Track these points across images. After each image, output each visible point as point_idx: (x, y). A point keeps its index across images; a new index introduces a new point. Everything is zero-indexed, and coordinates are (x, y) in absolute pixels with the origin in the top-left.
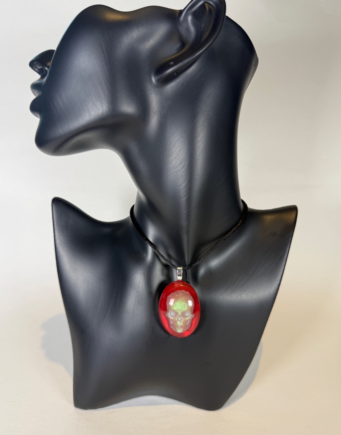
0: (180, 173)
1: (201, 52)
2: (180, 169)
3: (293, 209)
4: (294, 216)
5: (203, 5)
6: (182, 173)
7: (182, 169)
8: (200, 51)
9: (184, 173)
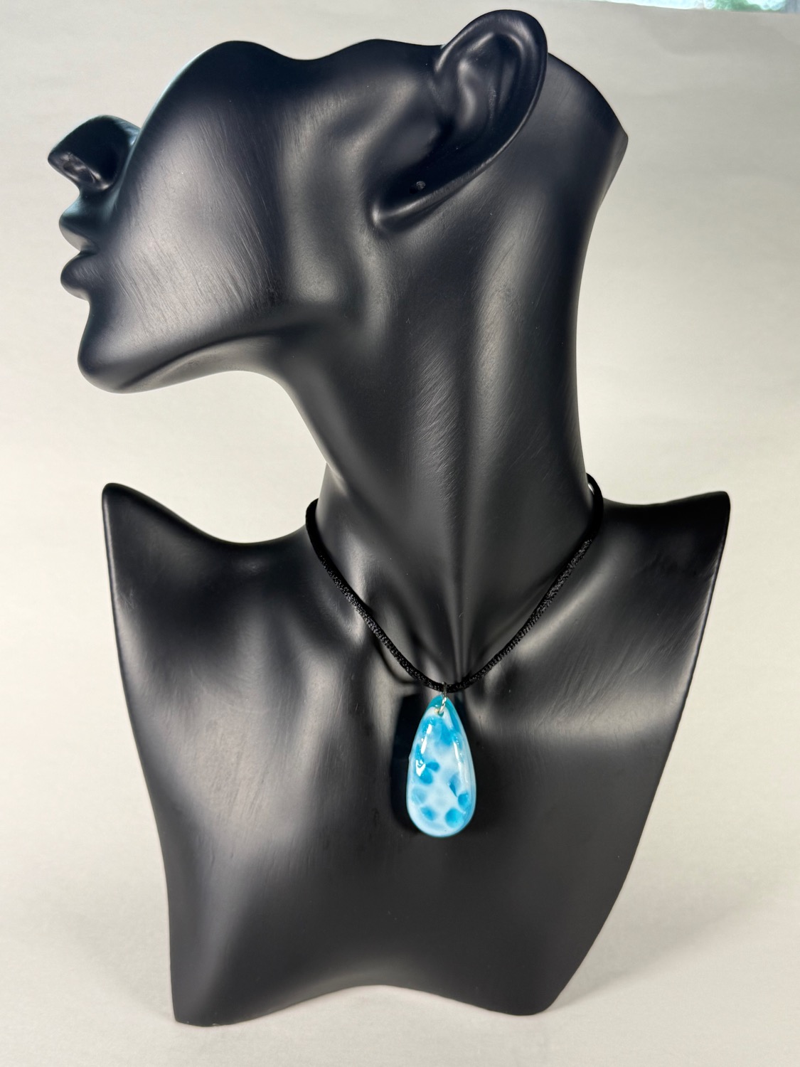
9: (449, 436)
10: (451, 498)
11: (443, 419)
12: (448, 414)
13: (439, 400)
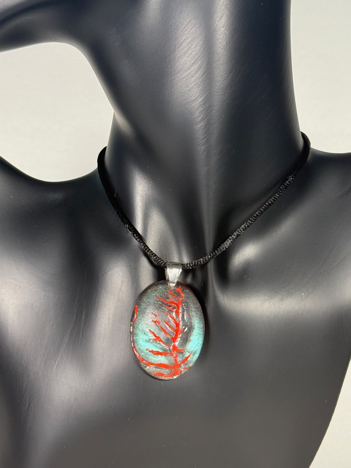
0: (193, 79)
2: (193, 72)
6: (197, 80)
7: (197, 72)
9: (201, 80)
10: (202, 126)
11: (196, 66)
12: (199, 63)
13: (193, 53)
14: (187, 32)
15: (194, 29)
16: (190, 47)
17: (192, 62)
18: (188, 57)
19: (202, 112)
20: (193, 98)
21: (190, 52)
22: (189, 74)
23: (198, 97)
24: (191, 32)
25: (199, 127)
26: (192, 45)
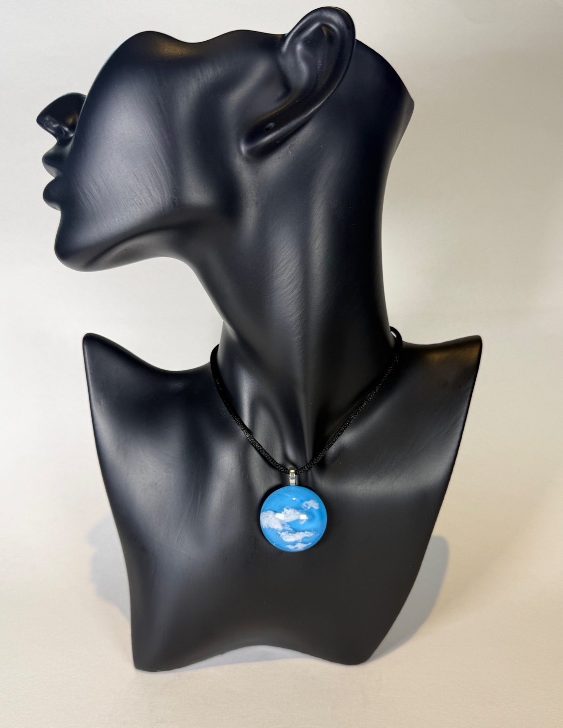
1: (316, 107)
2: (290, 291)
3: (475, 343)
4: (476, 354)
5: (319, 29)
8: (314, 107)
9: (297, 297)
10: (299, 339)
11: (292, 285)
13: (290, 273)
14: (284, 254)
15: (290, 250)
16: (287, 267)
17: (289, 281)
18: (285, 276)
19: (299, 326)
20: (290, 314)
21: (287, 272)
22: (286, 292)
23: (295, 313)
24: (287, 254)
25: (295, 339)
26: (289, 266)
